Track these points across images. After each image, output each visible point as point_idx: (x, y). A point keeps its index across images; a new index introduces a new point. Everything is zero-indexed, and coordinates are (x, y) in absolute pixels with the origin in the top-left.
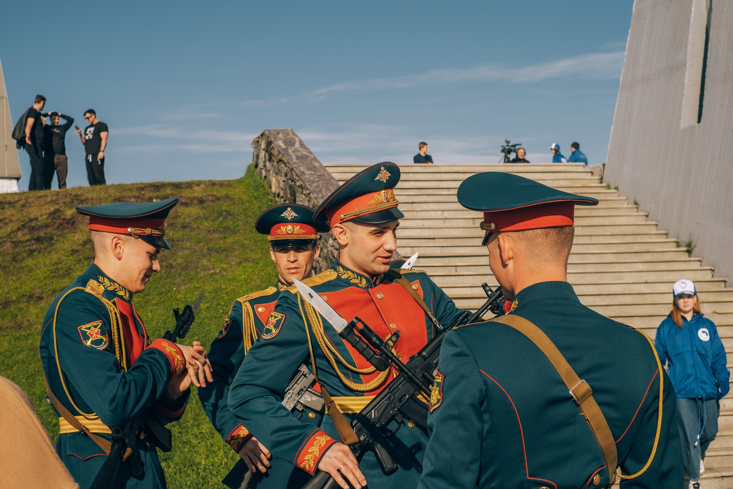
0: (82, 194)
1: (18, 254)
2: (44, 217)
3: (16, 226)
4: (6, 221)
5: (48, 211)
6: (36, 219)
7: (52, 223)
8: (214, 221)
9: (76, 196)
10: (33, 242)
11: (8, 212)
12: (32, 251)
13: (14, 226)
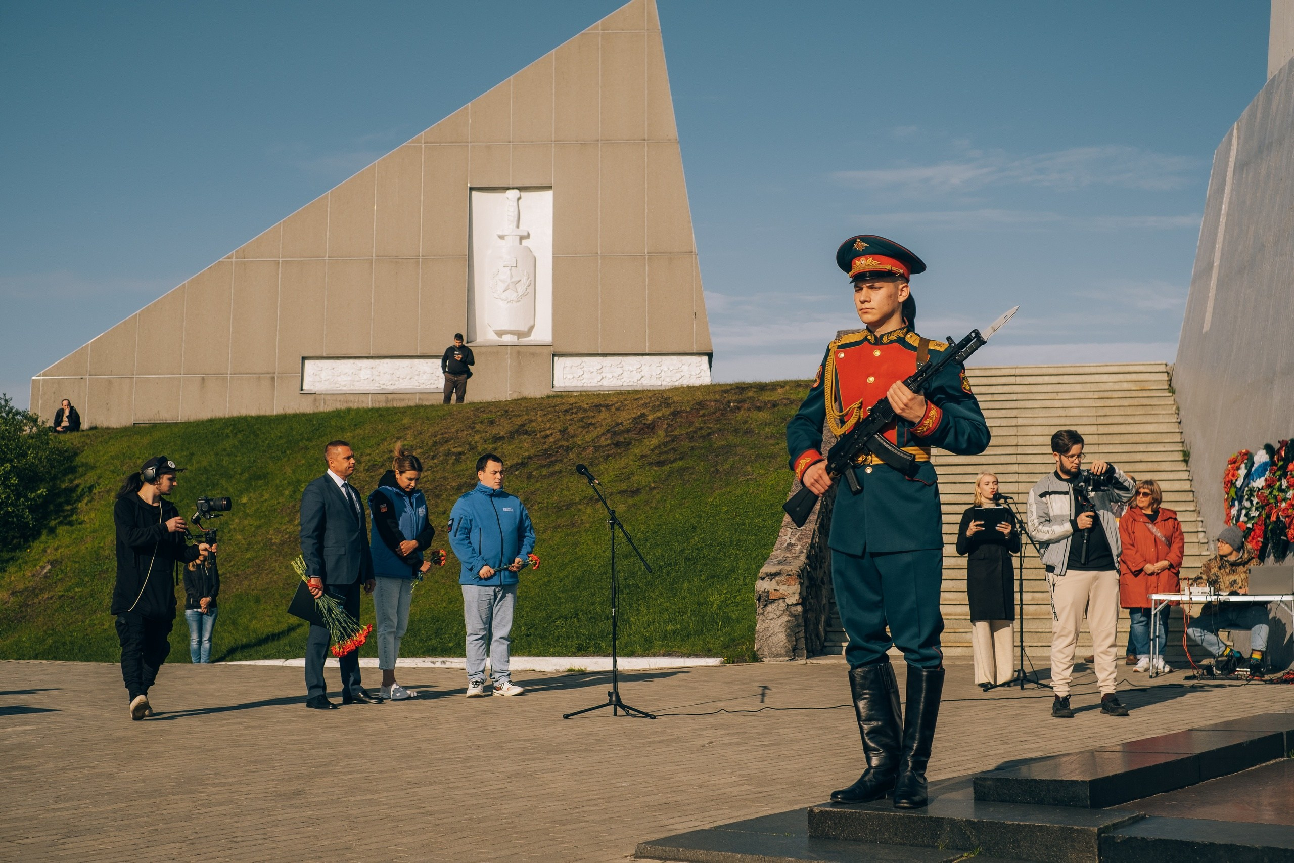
1: (596, 458)
2: (629, 421)
3: (603, 431)
5: (634, 416)
6: (621, 423)
7: (634, 428)
9: (666, 399)
10: (612, 446)
11: (604, 415)
12: (608, 456)
13: (600, 430)
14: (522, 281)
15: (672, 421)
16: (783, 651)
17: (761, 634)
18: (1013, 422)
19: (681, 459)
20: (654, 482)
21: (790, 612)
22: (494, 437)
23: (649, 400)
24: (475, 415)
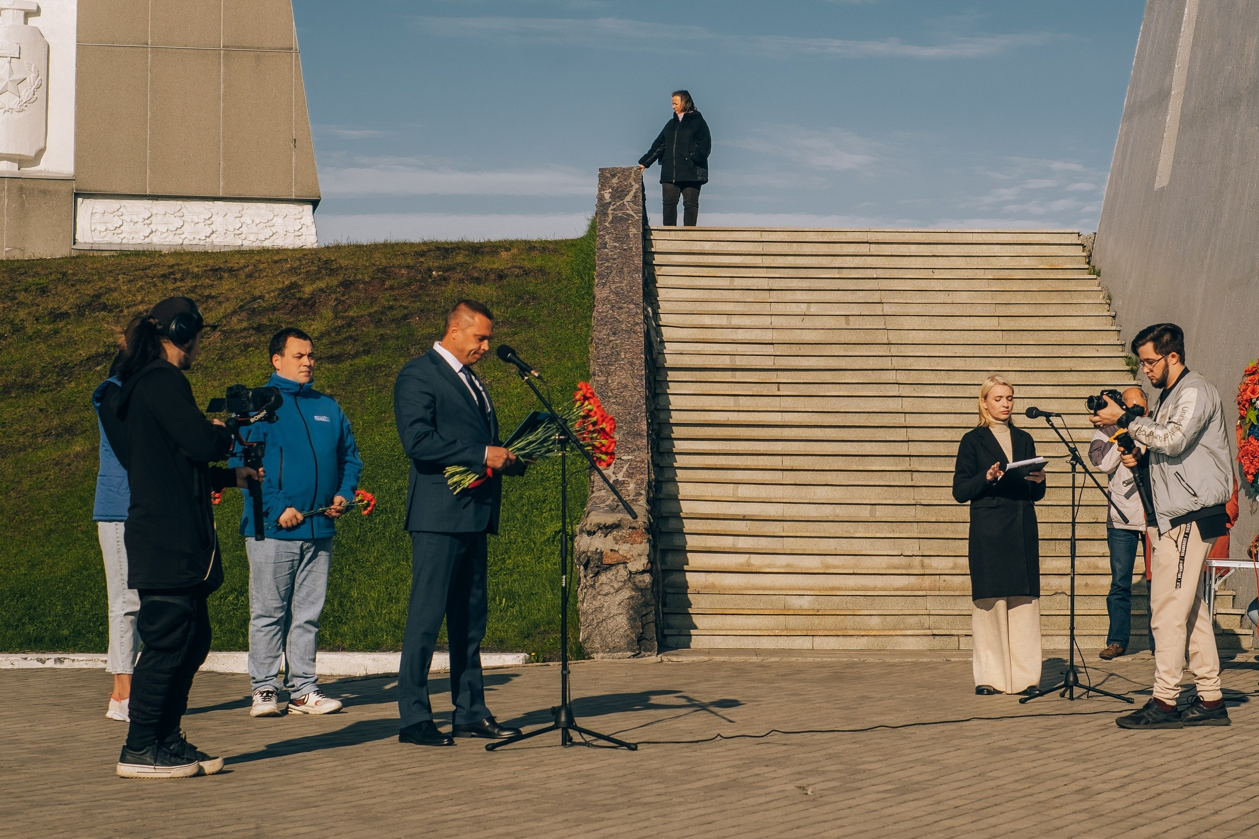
0: (335, 260)
1: (228, 349)
2: (272, 294)
3: (232, 308)
4: (221, 299)
5: (280, 286)
6: (261, 297)
7: (283, 305)
8: (507, 307)
9: (326, 262)
10: (252, 332)
11: (226, 285)
12: (247, 346)
13: (229, 307)
14: (28, 79)
15: (343, 295)
16: (623, 643)
17: (590, 617)
18: (878, 309)
19: (367, 352)
20: (330, 386)
21: (634, 584)
22: (50, 313)
23: (298, 263)
24: (12, 279)
